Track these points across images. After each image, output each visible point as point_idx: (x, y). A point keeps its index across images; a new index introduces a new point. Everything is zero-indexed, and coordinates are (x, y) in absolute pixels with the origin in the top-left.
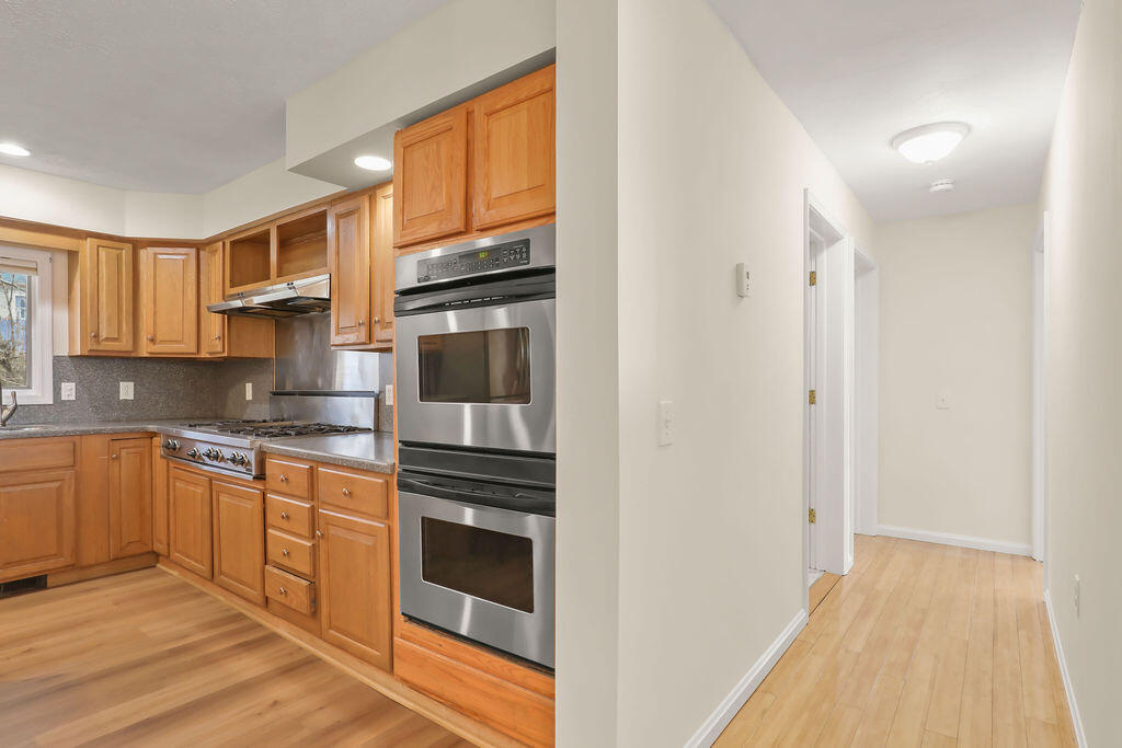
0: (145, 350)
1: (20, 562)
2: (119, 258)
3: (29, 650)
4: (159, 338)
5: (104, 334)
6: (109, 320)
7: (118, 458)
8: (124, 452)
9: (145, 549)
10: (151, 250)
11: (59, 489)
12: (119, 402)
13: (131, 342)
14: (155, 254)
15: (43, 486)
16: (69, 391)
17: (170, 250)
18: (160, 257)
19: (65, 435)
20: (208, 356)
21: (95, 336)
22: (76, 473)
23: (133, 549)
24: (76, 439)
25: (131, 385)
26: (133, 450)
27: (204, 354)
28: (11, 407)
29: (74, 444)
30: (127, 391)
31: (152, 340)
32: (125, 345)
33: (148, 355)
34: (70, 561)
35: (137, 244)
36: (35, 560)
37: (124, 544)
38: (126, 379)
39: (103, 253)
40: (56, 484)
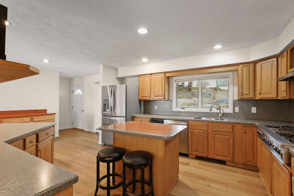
0: (258, 97)
1: (219, 155)
2: (249, 68)
3: (209, 186)
4: (262, 92)
5: (244, 93)
6: (246, 88)
7: (246, 132)
8: (247, 131)
9: (254, 165)
10: (260, 63)
11: (229, 138)
12: (251, 113)
13: (253, 95)
14: (261, 64)
15: (225, 136)
16: (237, 109)
17: (266, 61)
18: (263, 65)
19: (230, 123)
20: (281, 98)
21: (242, 94)
22: (233, 134)
23: (249, 163)
24: (234, 125)
25: (255, 108)
26: (250, 131)
27: (279, 98)
28: (222, 113)
29: (233, 126)
30: (254, 110)
31: (260, 94)
32: (251, 96)
33: (259, 99)
34: (231, 160)
35: (255, 63)
36: (223, 156)
37: (247, 160)
38: (254, 106)
39: (244, 68)
40: (228, 137)
